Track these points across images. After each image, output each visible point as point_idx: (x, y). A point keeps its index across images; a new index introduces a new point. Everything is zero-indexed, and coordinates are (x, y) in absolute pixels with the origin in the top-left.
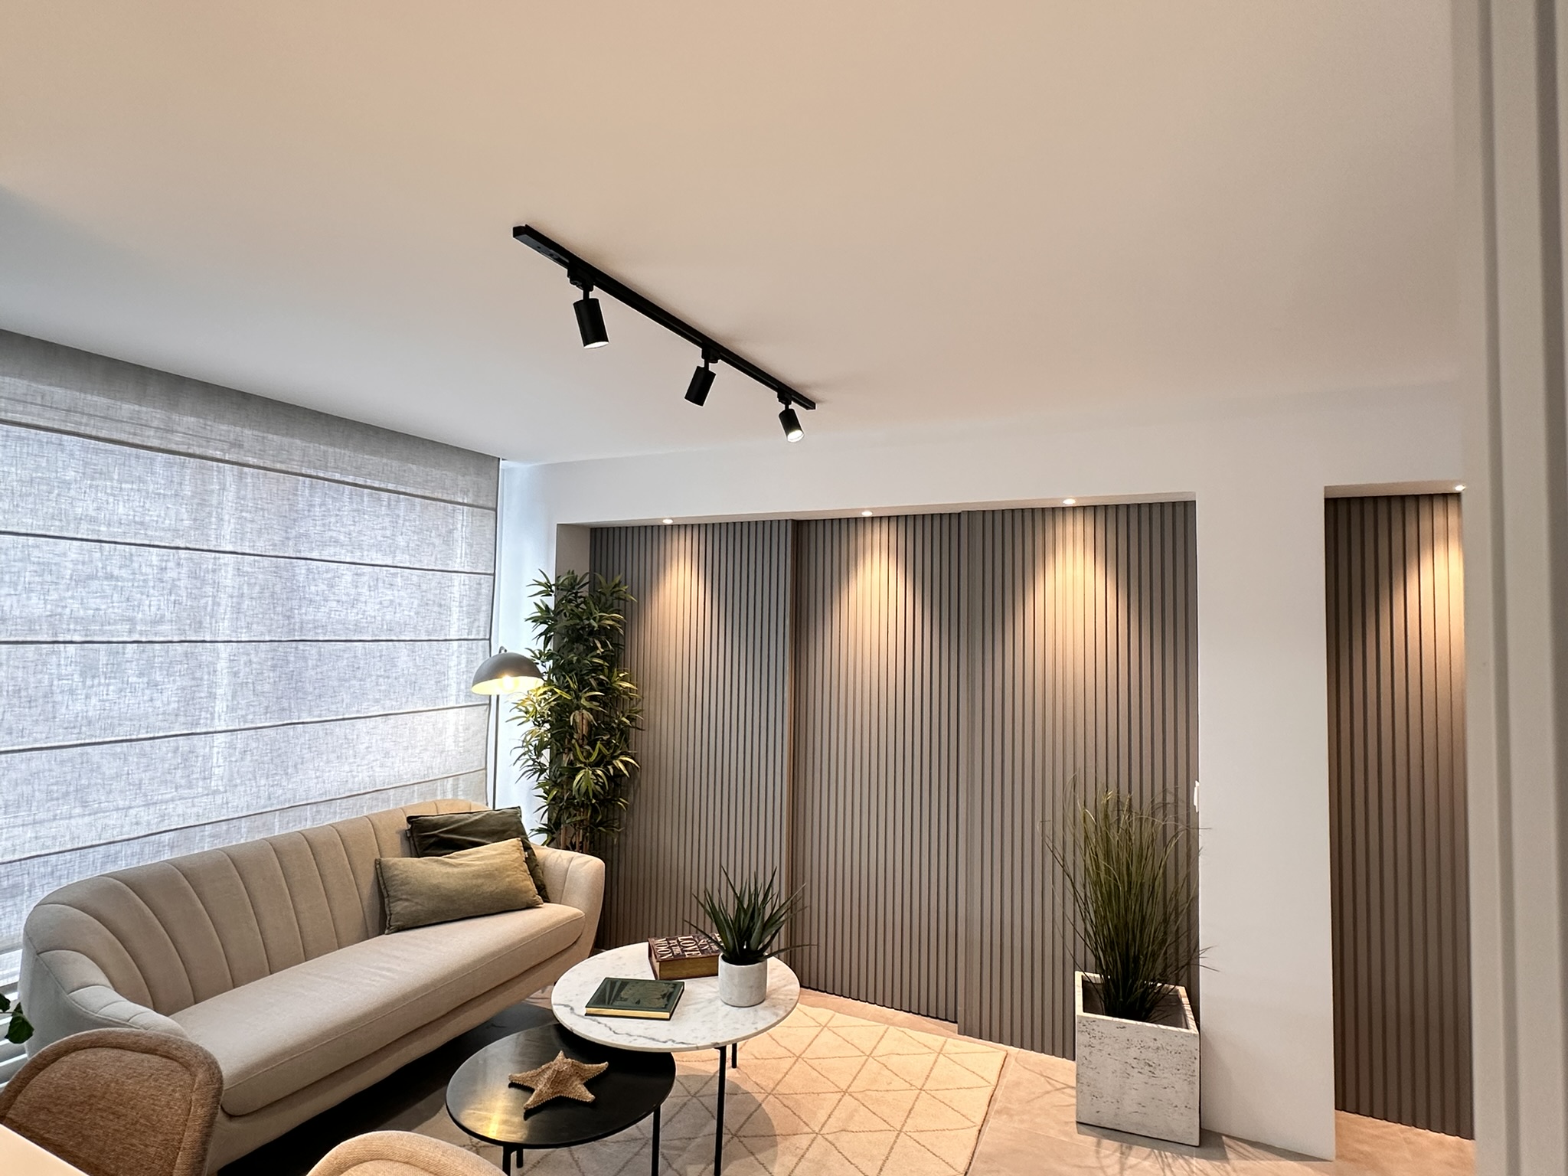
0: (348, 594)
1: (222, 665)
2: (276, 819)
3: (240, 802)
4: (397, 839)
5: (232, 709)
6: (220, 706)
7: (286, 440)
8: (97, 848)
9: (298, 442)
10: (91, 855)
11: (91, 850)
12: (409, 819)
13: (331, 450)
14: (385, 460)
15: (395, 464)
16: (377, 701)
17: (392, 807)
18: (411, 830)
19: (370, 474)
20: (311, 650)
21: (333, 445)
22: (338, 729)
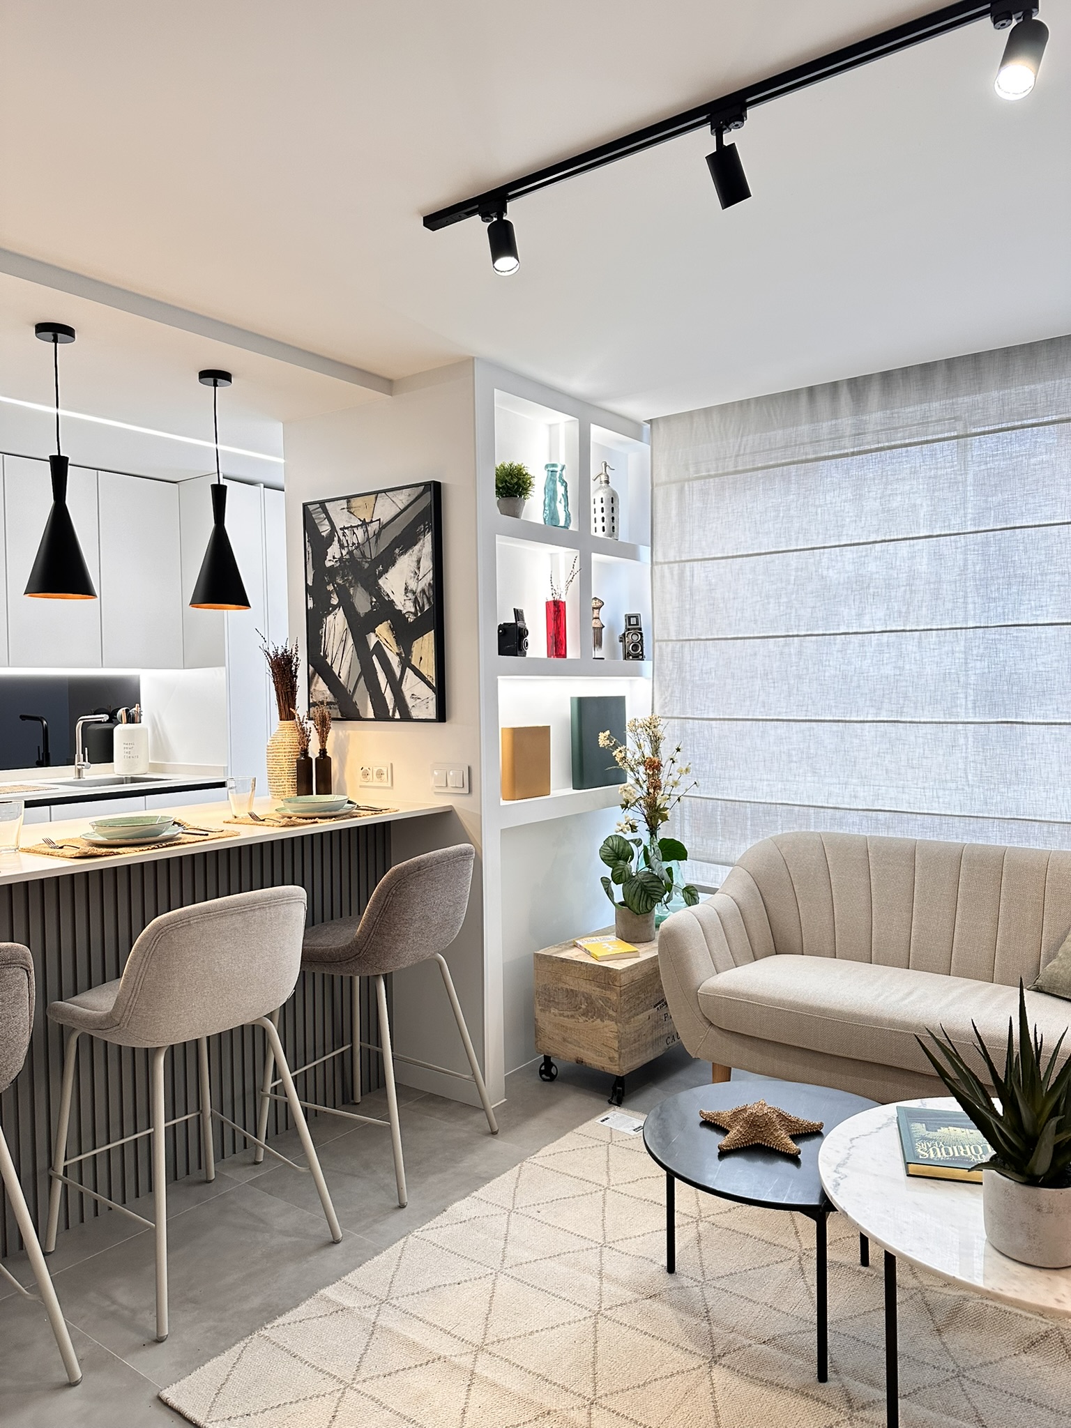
8: (826, 810)
10: (822, 814)
11: (822, 810)
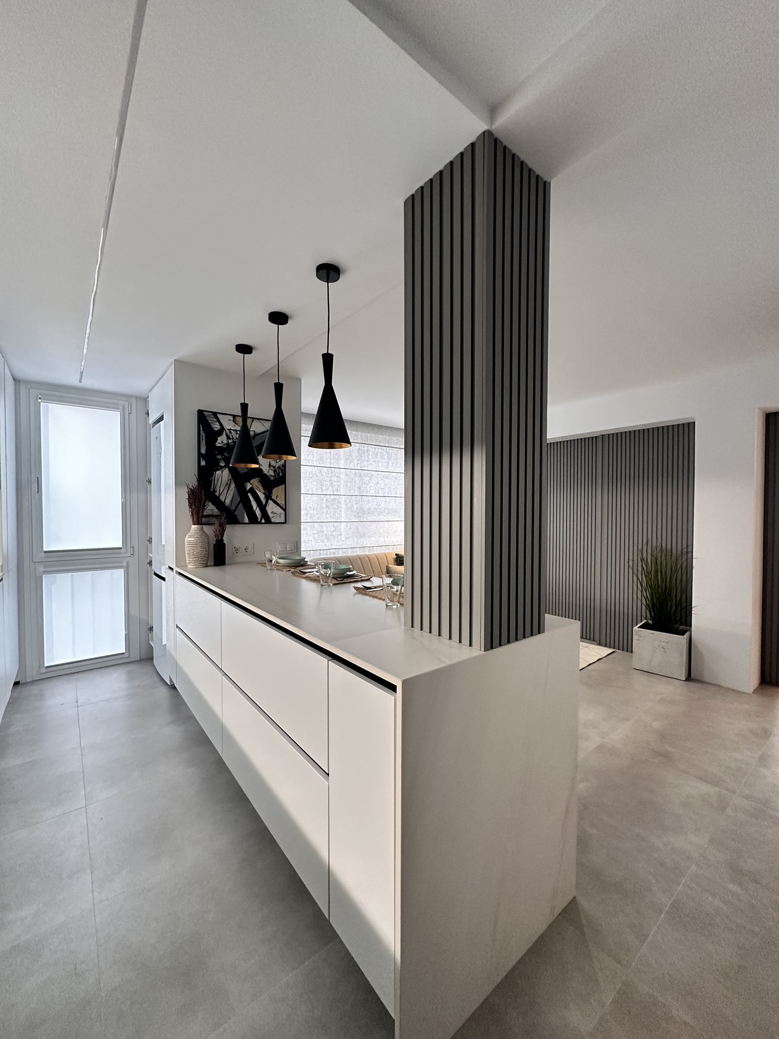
0: (375, 481)
1: (343, 502)
2: (358, 550)
3: (349, 544)
4: (393, 560)
5: (346, 516)
6: (343, 514)
7: (356, 433)
9: (360, 433)
12: (396, 555)
13: (368, 434)
14: (384, 436)
15: (388, 437)
16: (385, 516)
17: (391, 551)
18: (397, 558)
19: (380, 441)
20: (366, 498)
21: (369, 433)
22: (374, 524)
